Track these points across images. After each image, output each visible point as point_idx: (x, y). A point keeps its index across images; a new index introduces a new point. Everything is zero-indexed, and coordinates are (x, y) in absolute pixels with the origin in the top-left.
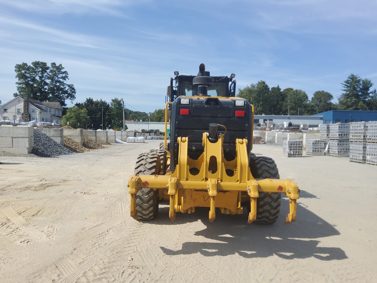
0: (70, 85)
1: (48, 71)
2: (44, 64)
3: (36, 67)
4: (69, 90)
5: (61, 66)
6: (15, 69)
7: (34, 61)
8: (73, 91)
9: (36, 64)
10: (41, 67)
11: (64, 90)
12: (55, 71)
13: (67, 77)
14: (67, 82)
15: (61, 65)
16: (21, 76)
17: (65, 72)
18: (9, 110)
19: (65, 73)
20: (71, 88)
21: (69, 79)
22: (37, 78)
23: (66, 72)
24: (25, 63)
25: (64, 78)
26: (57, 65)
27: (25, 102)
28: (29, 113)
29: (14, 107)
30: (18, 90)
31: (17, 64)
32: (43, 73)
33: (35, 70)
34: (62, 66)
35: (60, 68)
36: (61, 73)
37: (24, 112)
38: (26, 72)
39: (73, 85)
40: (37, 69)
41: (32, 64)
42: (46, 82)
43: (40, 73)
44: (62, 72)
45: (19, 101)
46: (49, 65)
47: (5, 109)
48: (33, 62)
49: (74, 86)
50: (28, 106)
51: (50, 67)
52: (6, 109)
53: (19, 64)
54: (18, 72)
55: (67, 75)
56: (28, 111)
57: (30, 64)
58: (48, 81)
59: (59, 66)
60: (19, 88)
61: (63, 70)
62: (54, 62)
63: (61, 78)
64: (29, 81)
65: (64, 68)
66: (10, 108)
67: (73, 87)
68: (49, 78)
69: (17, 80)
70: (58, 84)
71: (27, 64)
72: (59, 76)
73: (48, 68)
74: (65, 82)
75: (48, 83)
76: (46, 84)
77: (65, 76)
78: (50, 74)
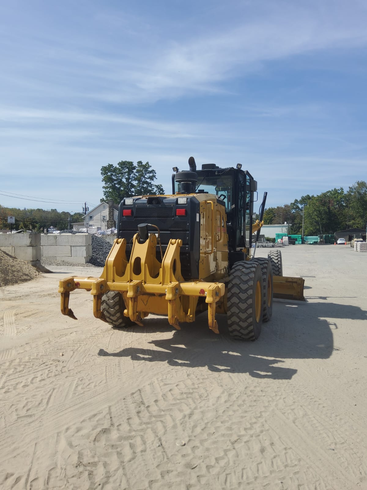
0: (158, 185)
1: (135, 171)
2: (131, 163)
3: (122, 167)
4: (157, 191)
5: (148, 164)
6: (101, 171)
7: (121, 162)
8: (161, 192)
9: (123, 164)
10: (127, 168)
11: (152, 192)
12: (142, 171)
13: (154, 176)
14: (155, 182)
15: (148, 163)
16: (108, 179)
17: (153, 171)
18: (94, 218)
19: (152, 173)
20: (159, 189)
21: (157, 179)
22: (124, 180)
23: (153, 170)
24: (110, 164)
25: (151, 178)
26: (144, 163)
27: (110, 207)
28: (114, 220)
29: (100, 214)
30: (104, 195)
31: (102, 167)
32: (129, 175)
33: (122, 171)
34: (149, 164)
35: (147, 166)
36: (148, 173)
37: (109, 220)
38: (112, 175)
39: (161, 185)
40: (123, 170)
41: (118, 164)
42: (133, 184)
43: (126, 174)
44: (150, 171)
45: (104, 207)
46: (135, 164)
47: (90, 217)
48: (119, 162)
49: (162, 186)
50: (113, 212)
51: (137, 166)
52: (92, 217)
53: (105, 166)
54: (104, 174)
55: (155, 175)
56: (113, 218)
57: (116, 165)
58: (135, 183)
59: (146, 164)
60: (106, 193)
61: (150, 169)
62: (140, 161)
63: (148, 179)
64: (115, 184)
65: (151, 166)
66: (96, 215)
67: (162, 188)
68: (135, 180)
69: (103, 184)
70: (145, 186)
71: (113, 166)
72: (146, 176)
73: (134, 168)
74: (153, 182)
75: (135, 185)
76: (133, 186)
77: (152, 175)
78: (137, 174)
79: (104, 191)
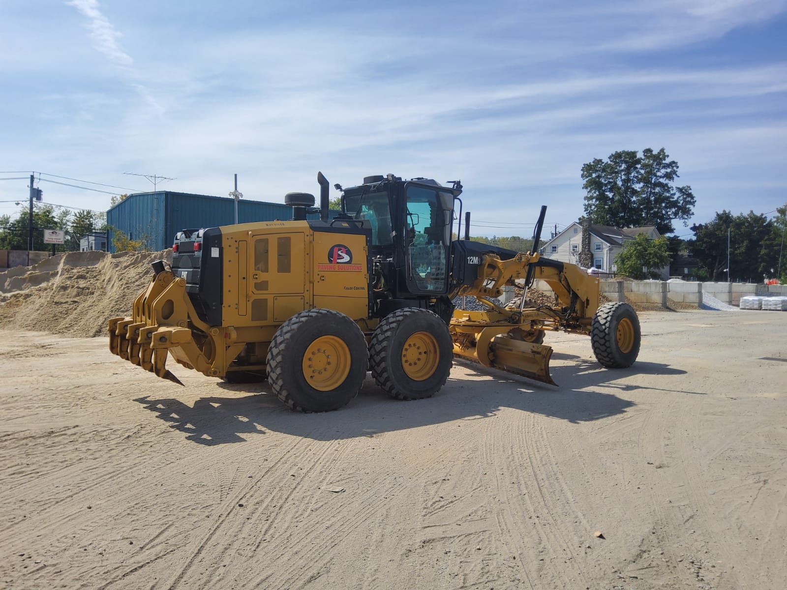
0: (684, 188)
1: (638, 166)
2: (633, 155)
3: (616, 163)
4: (681, 198)
5: (663, 152)
6: (582, 172)
8: (688, 199)
9: (617, 157)
10: (626, 162)
11: (671, 200)
12: (651, 165)
13: (675, 172)
14: (674, 184)
15: (662, 150)
16: (594, 183)
17: (673, 164)
18: (559, 249)
19: (672, 166)
20: (684, 194)
21: (678, 177)
22: (619, 184)
23: (673, 162)
24: (598, 159)
25: (669, 176)
26: (655, 152)
27: (585, 231)
28: (590, 252)
29: (568, 242)
30: (585, 211)
31: (584, 165)
32: (628, 173)
33: (616, 169)
34: (665, 151)
35: (661, 157)
36: (664, 167)
37: (583, 251)
38: (599, 176)
39: (689, 187)
40: (618, 167)
41: (610, 158)
42: (635, 188)
43: (623, 173)
44: (667, 164)
45: (576, 231)
46: (640, 155)
47: (553, 248)
48: (612, 154)
49: (691, 189)
50: (589, 238)
51: (643, 157)
52: (556, 247)
53: (588, 163)
54: (587, 177)
55: (676, 170)
56: (589, 249)
57: (606, 160)
58: (638, 187)
59: (659, 153)
60: (588, 207)
61: (668, 161)
62: (648, 148)
63: (663, 177)
64: (605, 191)
65: (668, 156)
66: (561, 245)
67: (690, 191)
68: (639, 181)
69: (585, 193)
70: (657, 190)
71: (603, 161)
72: (659, 174)
73: (638, 161)
74: (671, 183)
75: (639, 190)
76: (634, 192)
77: (671, 171)
78: (642, 172)
79: (585, 205)
